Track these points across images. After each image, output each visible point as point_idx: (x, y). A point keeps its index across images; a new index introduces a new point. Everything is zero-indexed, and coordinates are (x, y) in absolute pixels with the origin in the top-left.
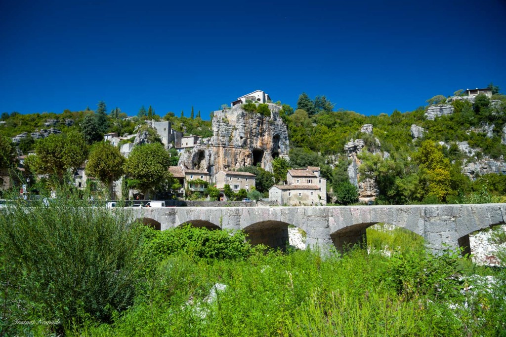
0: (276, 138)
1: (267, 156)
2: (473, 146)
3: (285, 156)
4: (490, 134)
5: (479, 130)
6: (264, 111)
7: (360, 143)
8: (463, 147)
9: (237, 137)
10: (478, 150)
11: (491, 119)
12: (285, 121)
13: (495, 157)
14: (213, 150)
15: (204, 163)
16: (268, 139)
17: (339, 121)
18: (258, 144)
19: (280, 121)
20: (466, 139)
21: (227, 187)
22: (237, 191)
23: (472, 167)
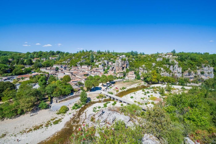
0: (127, 65)
1: (125, 68)
2: (164, 69)
3: (128, 68)
4: (168, 67)
5: (166, 66)
6: (125, 60)
7: (142, 68)
8: (162, 69)
9: (120, 65)
10: (165, 70)
11: (169, 64)
12: (129, 61)
13: (167, 72)
14: (116, 67)
15: (114, 69)
16: (125, 65)
17: (139, 59)
18: (123, 66)
19: (128, 61)
20: (163, 67)
21: (119, 77)
22: (121, 77)
23: (162, 73)
